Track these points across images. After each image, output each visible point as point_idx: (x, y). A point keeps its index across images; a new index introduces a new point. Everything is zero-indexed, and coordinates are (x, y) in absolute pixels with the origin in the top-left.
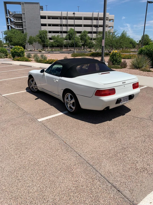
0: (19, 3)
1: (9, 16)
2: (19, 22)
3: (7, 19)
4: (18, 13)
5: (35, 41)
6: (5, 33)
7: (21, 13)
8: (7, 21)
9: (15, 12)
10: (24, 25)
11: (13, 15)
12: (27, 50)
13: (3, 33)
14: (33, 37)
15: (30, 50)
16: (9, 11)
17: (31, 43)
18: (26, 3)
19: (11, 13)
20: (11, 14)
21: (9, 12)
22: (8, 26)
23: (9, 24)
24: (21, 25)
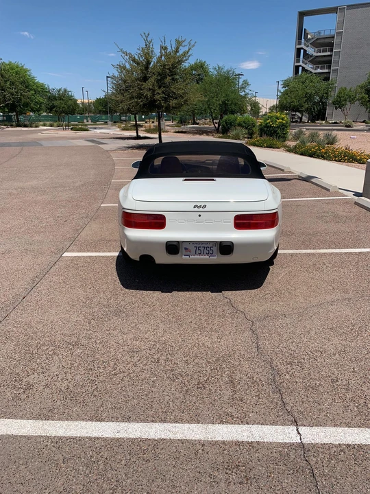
0: (333, 10)
1: (305, 45)
2: (324, 56)
3: (298, 50)
4: (327, 34)
5: (352, 100)
6: (286, 84)
7: (333, 33)
8: (298, 55)
9: (320, 33)
10: (335, 62)
11: (313, 40)
12: (326, 122)
13: (281, 83)
14: (348, 89)
15: (334, 123)
16: (308, 31)
17: (339, 104)
18: (350, 7)
19: (309, 36)
20: (310, 39)
21: (306, 35)
22: (297, 68)
23: (301, 61)
24: (327, 62)
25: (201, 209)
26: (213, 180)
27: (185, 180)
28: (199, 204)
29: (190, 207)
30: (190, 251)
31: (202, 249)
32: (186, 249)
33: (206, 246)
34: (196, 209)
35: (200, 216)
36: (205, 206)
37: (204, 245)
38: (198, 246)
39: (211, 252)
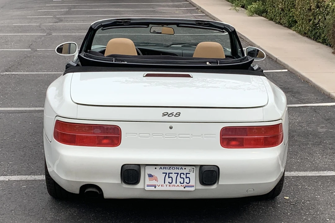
25: (173, 118)
26: (189, 76)
27: (148, 75)
28: (170, 111)
29: (157, 114)
30: (156, 180)
31: (174, 176)
32: (150, 176)
33: (180, 171)
34: (166, 118)
35: (171, 128)
36: (179, 114)
37: (177, 171)
38: (168, 171)
39: (187, 180)
